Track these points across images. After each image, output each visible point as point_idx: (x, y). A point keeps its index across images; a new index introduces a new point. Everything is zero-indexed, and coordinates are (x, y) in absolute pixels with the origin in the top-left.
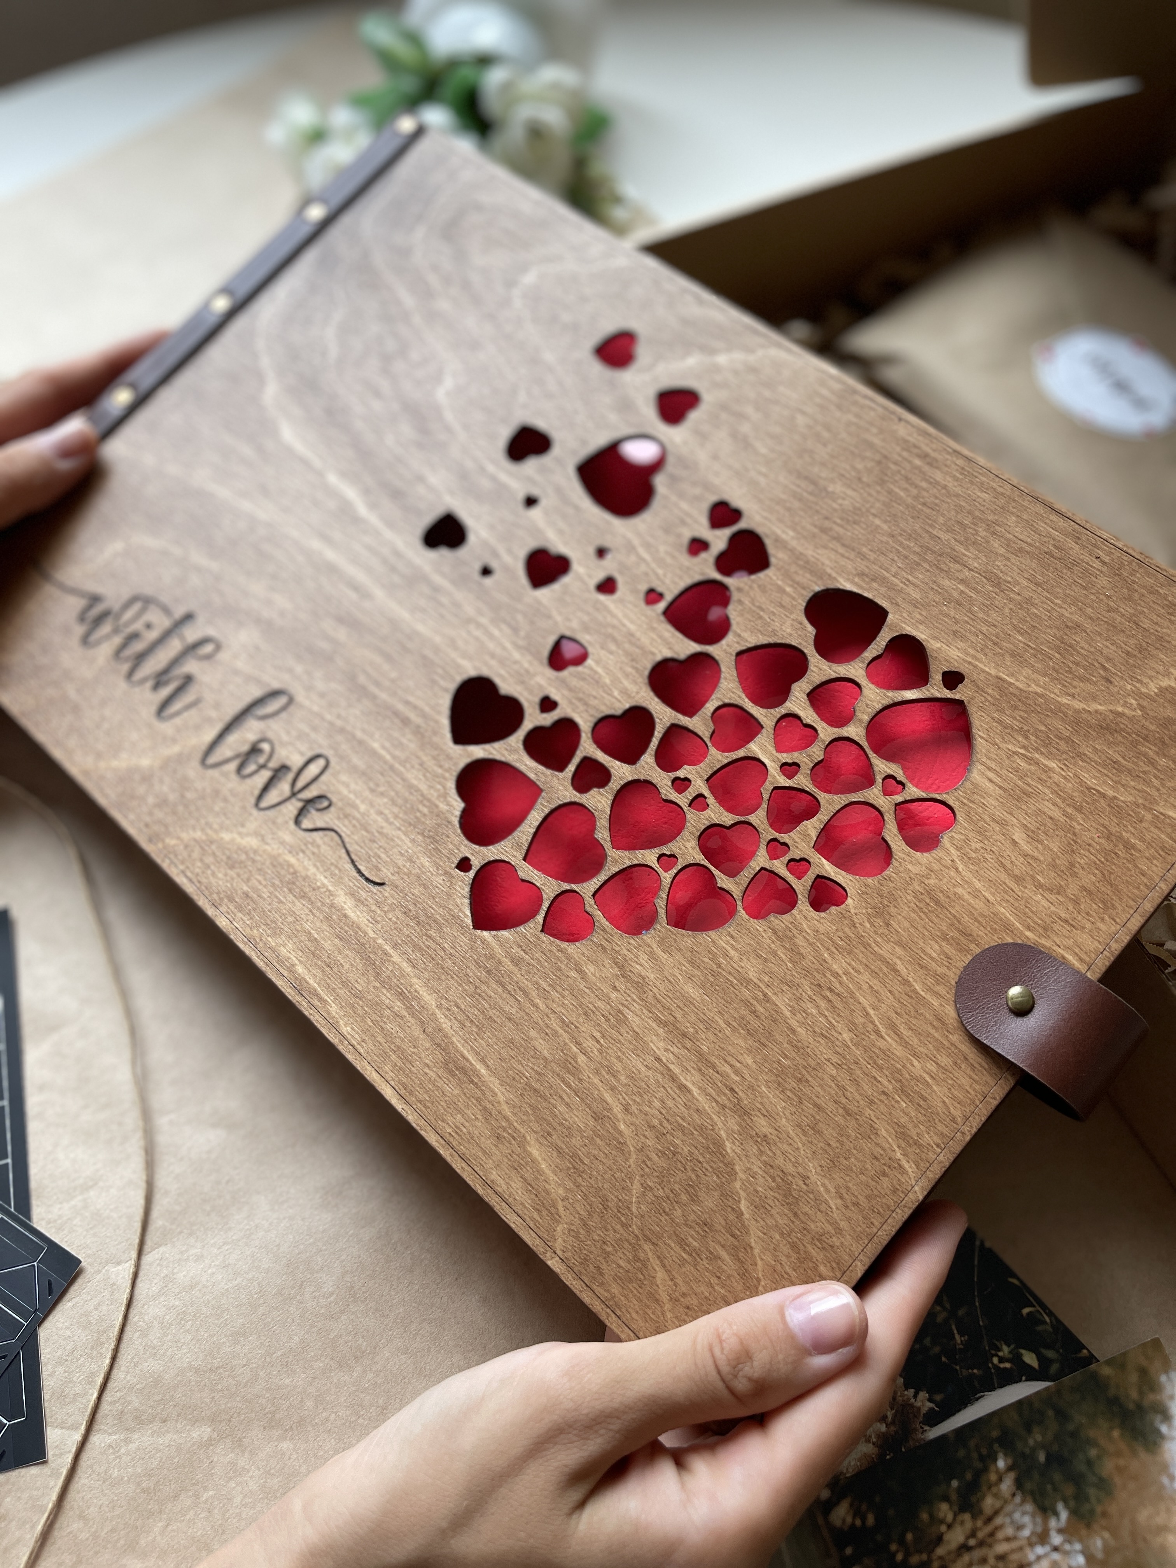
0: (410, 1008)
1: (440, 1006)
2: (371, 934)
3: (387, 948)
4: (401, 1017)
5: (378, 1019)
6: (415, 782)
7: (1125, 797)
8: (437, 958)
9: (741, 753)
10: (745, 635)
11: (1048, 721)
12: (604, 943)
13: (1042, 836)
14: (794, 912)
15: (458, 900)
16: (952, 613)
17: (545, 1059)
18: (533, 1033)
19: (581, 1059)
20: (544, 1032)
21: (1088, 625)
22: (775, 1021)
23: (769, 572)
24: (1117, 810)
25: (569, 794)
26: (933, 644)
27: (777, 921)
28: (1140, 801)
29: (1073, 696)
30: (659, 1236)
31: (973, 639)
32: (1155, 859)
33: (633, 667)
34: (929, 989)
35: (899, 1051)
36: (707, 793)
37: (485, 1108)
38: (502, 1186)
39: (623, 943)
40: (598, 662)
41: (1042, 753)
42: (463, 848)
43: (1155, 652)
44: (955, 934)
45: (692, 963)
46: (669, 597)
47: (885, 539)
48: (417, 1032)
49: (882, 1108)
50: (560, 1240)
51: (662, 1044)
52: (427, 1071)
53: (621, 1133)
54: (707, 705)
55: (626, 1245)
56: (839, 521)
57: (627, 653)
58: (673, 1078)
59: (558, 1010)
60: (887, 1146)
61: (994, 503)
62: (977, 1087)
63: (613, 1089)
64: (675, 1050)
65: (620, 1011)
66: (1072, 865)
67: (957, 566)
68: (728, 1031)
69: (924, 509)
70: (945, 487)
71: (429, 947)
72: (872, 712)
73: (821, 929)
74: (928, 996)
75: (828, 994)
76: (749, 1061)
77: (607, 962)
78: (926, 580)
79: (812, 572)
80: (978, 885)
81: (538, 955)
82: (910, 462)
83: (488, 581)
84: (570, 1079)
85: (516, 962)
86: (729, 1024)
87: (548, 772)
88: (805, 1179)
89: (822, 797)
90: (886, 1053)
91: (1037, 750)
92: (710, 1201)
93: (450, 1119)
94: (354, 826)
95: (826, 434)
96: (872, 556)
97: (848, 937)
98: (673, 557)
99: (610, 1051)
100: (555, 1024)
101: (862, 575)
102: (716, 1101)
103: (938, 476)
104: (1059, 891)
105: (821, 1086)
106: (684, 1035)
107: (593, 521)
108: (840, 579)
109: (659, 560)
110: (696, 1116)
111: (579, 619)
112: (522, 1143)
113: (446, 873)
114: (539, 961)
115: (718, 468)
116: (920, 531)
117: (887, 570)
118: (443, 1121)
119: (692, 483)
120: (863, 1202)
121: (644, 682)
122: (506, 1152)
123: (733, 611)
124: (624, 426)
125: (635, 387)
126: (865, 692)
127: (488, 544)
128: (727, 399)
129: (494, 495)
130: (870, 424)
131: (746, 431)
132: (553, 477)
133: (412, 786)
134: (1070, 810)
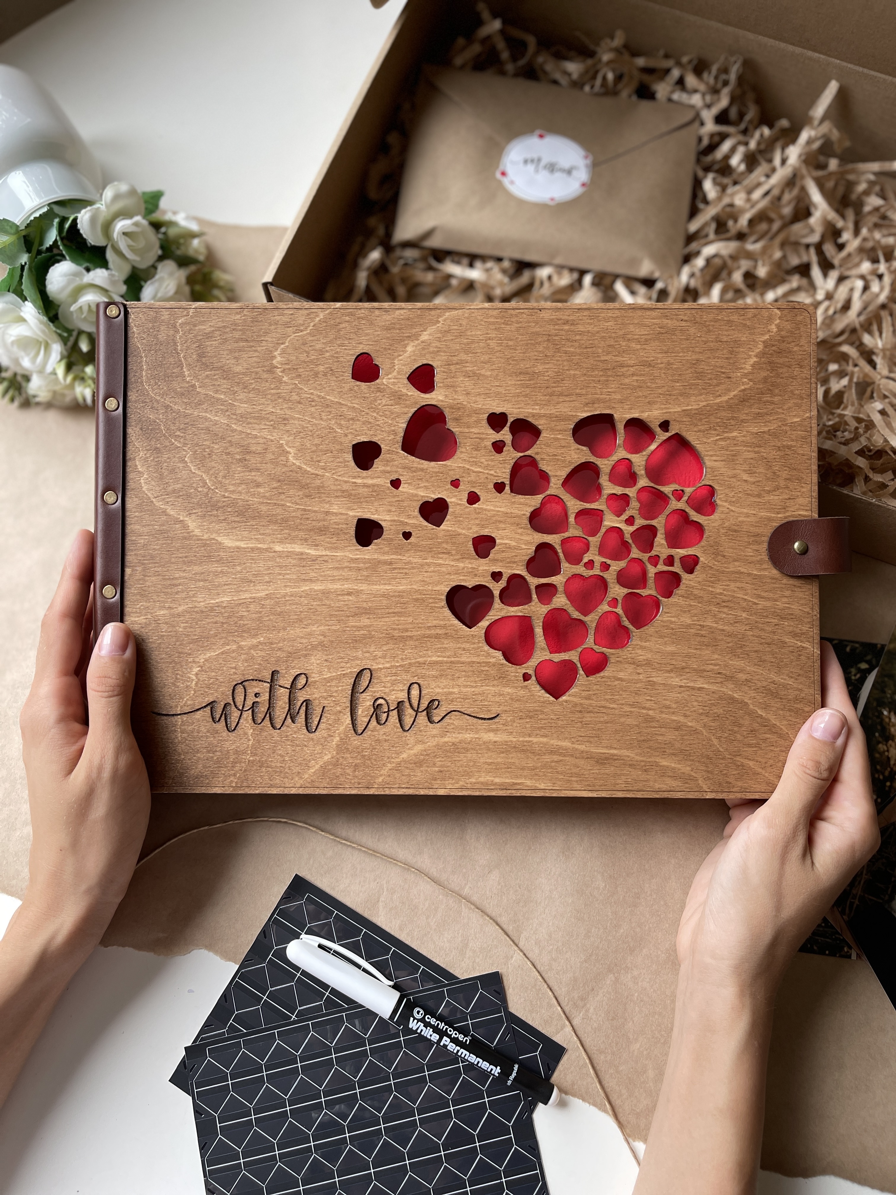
0: (560, 754)
1: (573, 743)
2: (515, 740)
3: (527, 739)
4: (561, 761)
5: (552, 770)
6: (469, 660)
7: (773, 427)
8: (553, 725)
9: (603, 530)
10: (558, 473)
11: (719, 415)
12: (618, 659)
13: (755, 469)
14: (683, 581)
15: (539, 694)
16: (641, 394)
17: (637, 725)
18: (622, 720)
19: (651, 713)
20: (626, 716)
21: (701, 357)
22: (713, 632)
23: (543, 435)
24: (774, 435)
25: (545, 609)
26: (644, 416)
27: (680, 591)
28: (780, 424)
29: (720, 396)
30: (739, 751)
31: (659, 400)
32: (802, 445)
33: (521, 528)
34: (761, 570)
35: (768, 604)
36: (604, 560)
37: (630, 765)
38: (664, 787)
39: (626, 653)
40: (502, 539)
41: (727, 432)
42: (519, 671)
43: (737, 350)
44: (753, 539)
45: (661, 637)
46: (507, 482)
47: (582, 379)
48: (574, 761)
49: (779, 631)
50: (704, 786)
51: (677, 679)
52: (592, 772)
53: (691, 727)
54: (570, 520)
55: (730, 765)
56: (554, 385)
57: (512, 524)
58: (693, 688)
59: (623, 702)
60: (792, 644)
62: (807, 593)
63: (673, 713)
65: (649, 681)
66: (774, 473)
67: (625, 369)
68: (698, 652)
69: (588, 350)
70: (588, 332)
71: (545, 724)
72: (643, 468)
73: (700, 580)
74: (762, 573)
75: (724, 604)
76: (716, 656)
77: (626, 666)
78: (617, 386)
79: (562, 420)
80: (745, 511)
81: (595, 687)
82: (562, 330)
83: (412, 539)
84: (654, 724)
85: (588, 698)
86: (696, 649)
87: (526, 607)
88: (773, 682)
89: (654, 522)
90: (765, 609)
91: (724, 432)
92: (746, 721)
93: (620, 782)
94: (460, 702)
95: (510, 343)
96: (584, 392)
97: (713, 574)
98: (492, 460)
99: (659, 700)
100: (627, 709)
101: (587, 404)
102: (717, 683)
103: (581, 328)
104: (777, 488)
105: (751, 642)
106: (683, 668)
107: (437, 470)
108: (579, 414)
109: (487, 467)
110: (714, 695)
111: (474, 524)
112: (657, 764)
113: (522, 687)
114: (598, 690)
115: (474, 398)
116: (595, 363)
117: (596, 394)
118: (618, 784)
119: (468, 416)
120: (801, 672)
121: (531, 531)
122: (653, 773)
123: (543, 466)
124: (407, 409)
125: (394, 384)
126: (633, 460)
127: (394, 521)
128: (446, 358)
129: (374, 494)
130: (529, 322)
131: (470, 369)
132: (396, 463)
133: (469, 663)
134: (756, 449)
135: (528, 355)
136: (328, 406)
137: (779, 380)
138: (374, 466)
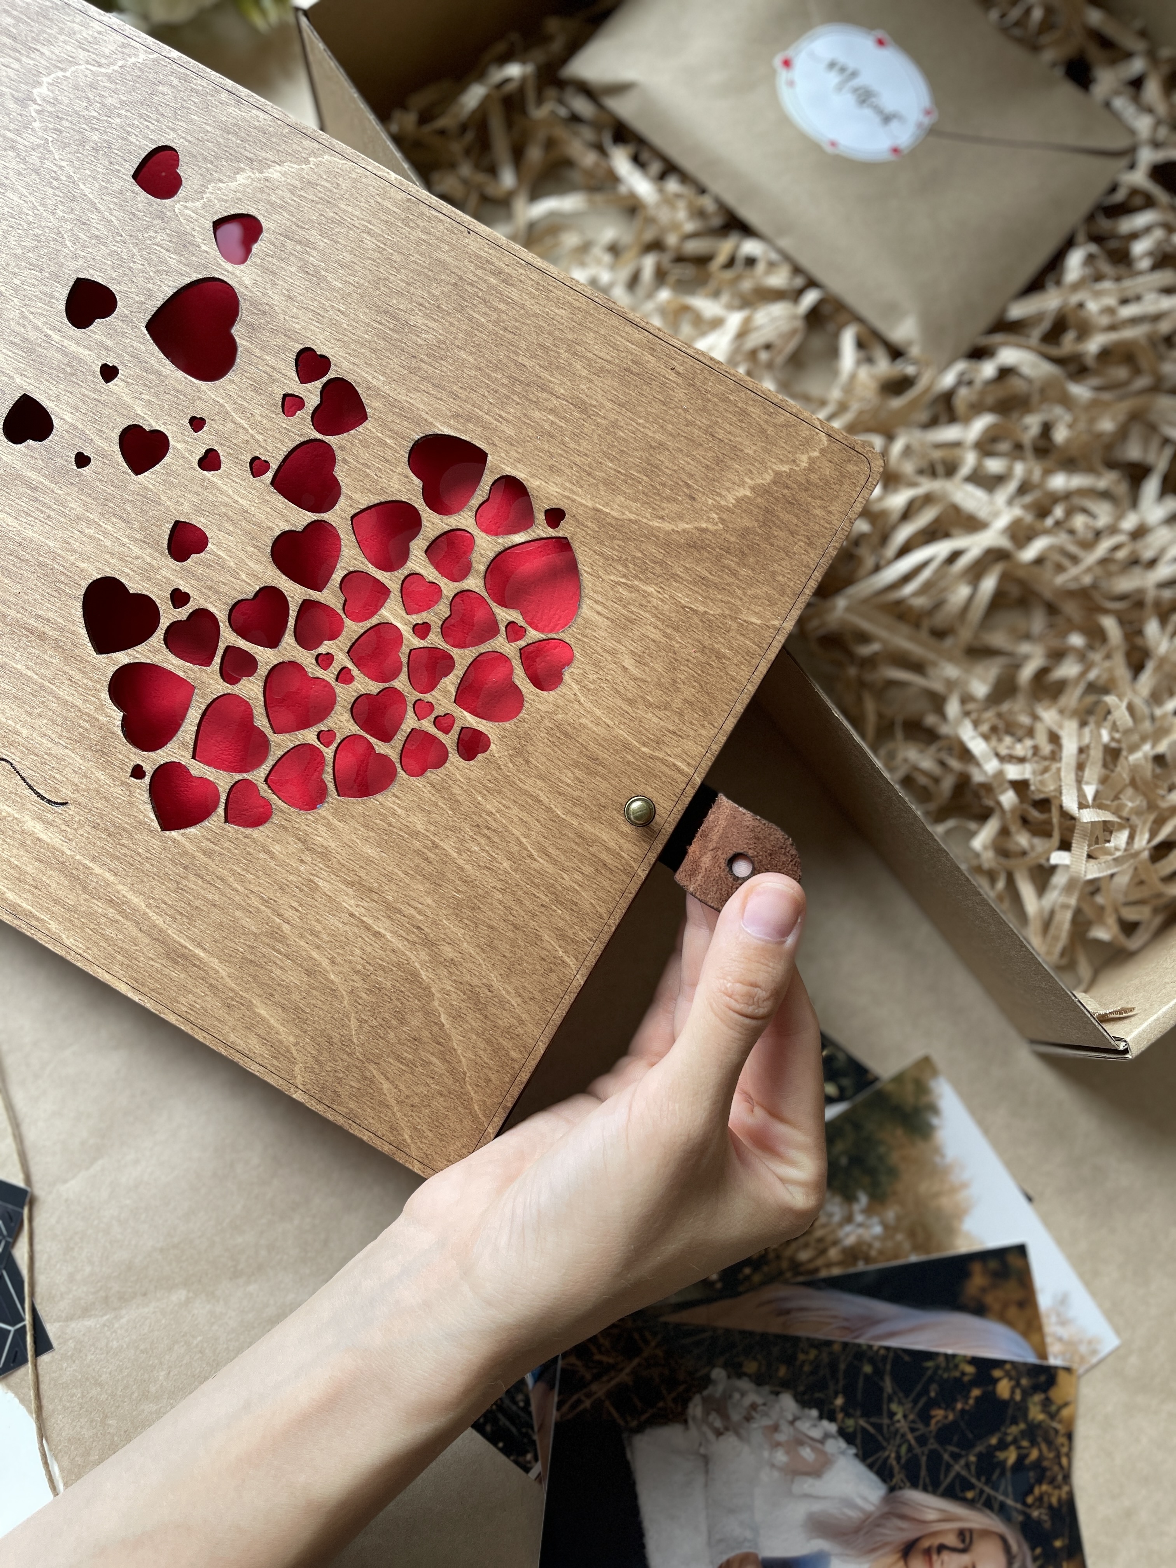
0: (121, 912)
1: (149, 906)
2: (68, 852)
3: (87, 862)
4: (117, 922)
5: (96, 927)
6: (70, 699)
7: (714, 611)
8: (136, 863)
9: (374, 621)
10: (356, 496)
11: (644, 546)
12: (284, 823)
13: (648, 659)
14: (447, 765)
15: (141, 807)
16: (546, 448)
17: (254, 934)
18: (238, 914)
19: (286, 927)
20: (248, 911)
21: (670, 443)
22: (445, 863)
23: (368, 425)
24: (709, 624)
25: (221, 687)
26: (532, 484)
27: (433, 776)
28: (727, 612)
29: (662, 518)
30: (380, 1057)
31: (568, 471)
32: (742, 664)
33: (255, 547)
34: (569, 812)
35: (551, 869)
36: (350, 665)
37: (211, 985)
38: (241, 1045)
39: (302, 820)
40: (219, 545)
41: (641, 580)
42: (132, 756)
43: (729, 462)
44: (584, 760)
45: (366, 826)
46: (274, 466)
47: (473, 373)
48: (134, 932)
49: (543, 918)
50: (299, 1077)
51: (353, 902)
52: (151, 963)
53: (332, 982)
54: (334, 576)
55: (354, 1069)
56: (426, 359)
57: (246, 533)
58: (368, 928)
59: (255, 889)
60: (550, 948)
61: (572, 319)
62: (616, 886)
63: (318, 947)
64: (366, 904)
65: (311, 881)
66: (674, 681)
67: (545, 395)
68: (407, 880)
69: (507, 335)
70: (522, 307)
71: (125, 855)
72: (486, 561)
73: (472, 776)
74: (568, 818)
75: (486, 831)
76: (429, 901)
77: (290, 839)
78: (518, 414)
79: (408, 419)
80: (598, 713)
81: (227, 844)
82: (485, 281)
83: (85, 471)
84: (280, 946)
85: (208, 854)
86: (407, 874)
87: (196, 668)
88: (489, 987)
89: (455, 652)
90: (540, 872)
91: (636, 577)
92: (415, 1021)
93: (183, 1000)
94: (22, 752)
95: (397, 257)
96: (463, 394)
97: (496, 779)
98: (271, 420)
99: (309, 916)
100: (255, 902)
101: (456, 416)
102: (407, 940)
103: (515, 295)
104: (666, 707)
105: (491, 910)
106: (371, 890)
107: (180, 388)
108: (438, 425)
109: (254, 425)
110: (392, 956)
111: (189, 500)
112: (250, 1007)
113: (123, 783)
114: (229, 850)
115: (295, 310)
116: (505, 360)
117: (480, 408)
118: (178, 1002)
119: (273, 331)
120: (538, 996)
121: (266, 558)
122: (237, 1016)
123: (340, 472)
124: (187, 269)
125: (189, 219)
126: (478, 541)
127: (75, 428)
128: (288, 224)
129: (68, 369)
130: (441, 240)
131: (316, 262)
132: (127, 341)
133: (66, 703)
134: (669, 631)
135: (412, 290)
136: (73, 198)
137: (764, 545)
138: (91, 327)
